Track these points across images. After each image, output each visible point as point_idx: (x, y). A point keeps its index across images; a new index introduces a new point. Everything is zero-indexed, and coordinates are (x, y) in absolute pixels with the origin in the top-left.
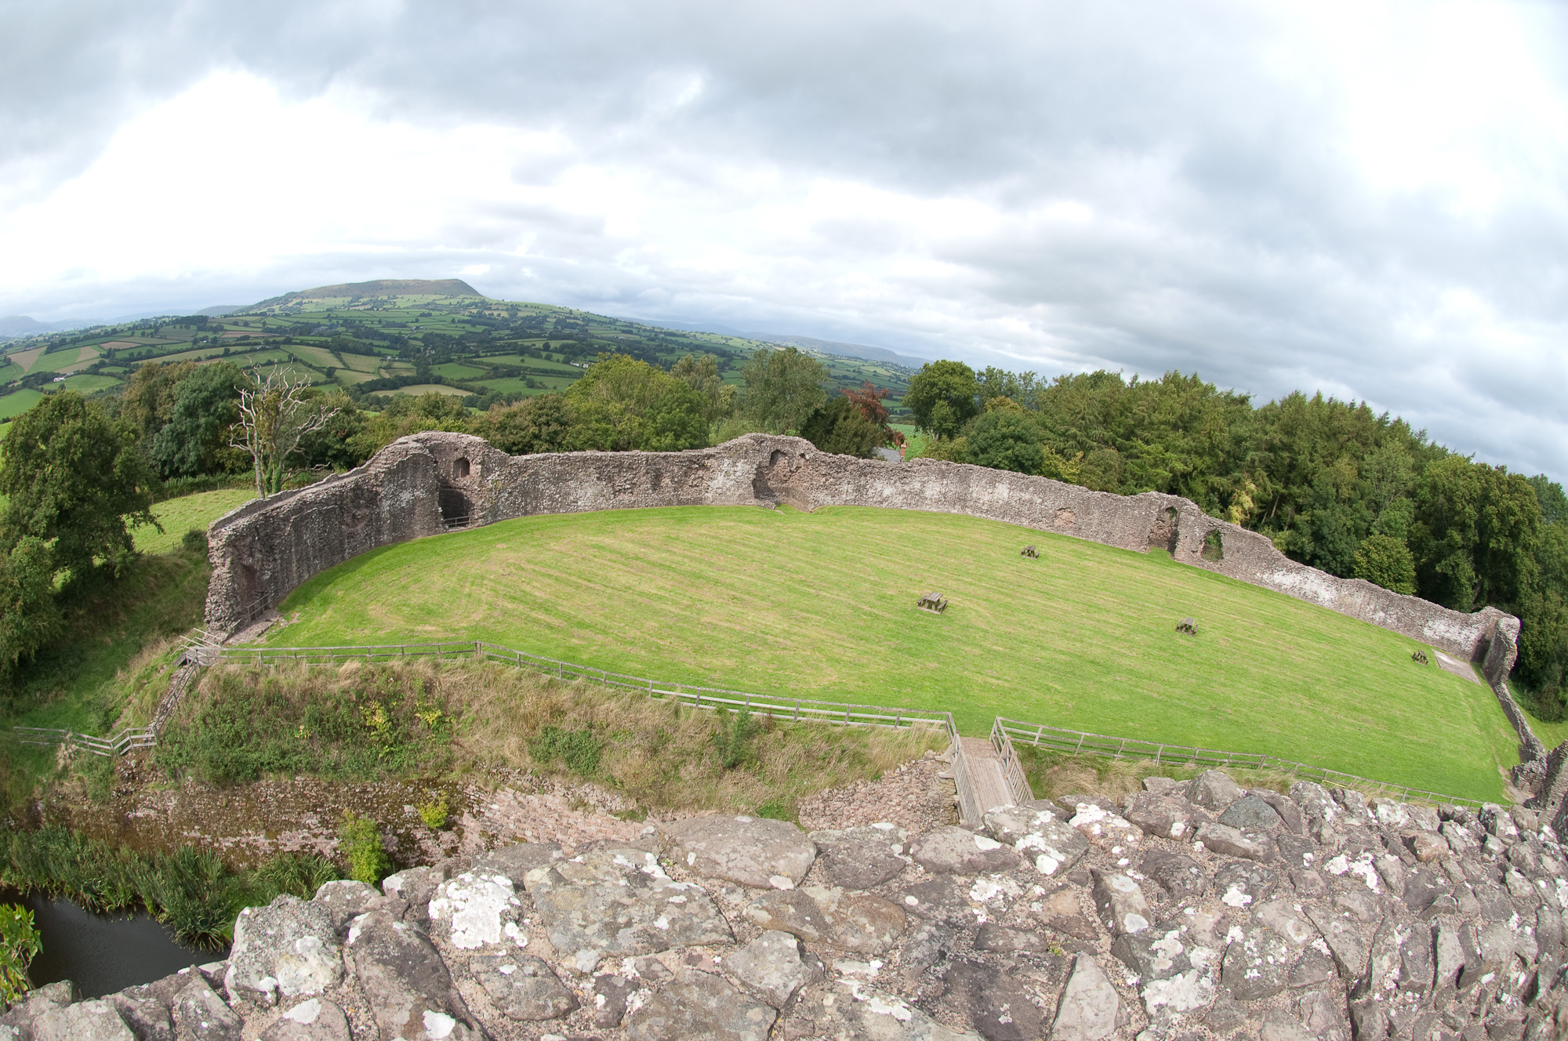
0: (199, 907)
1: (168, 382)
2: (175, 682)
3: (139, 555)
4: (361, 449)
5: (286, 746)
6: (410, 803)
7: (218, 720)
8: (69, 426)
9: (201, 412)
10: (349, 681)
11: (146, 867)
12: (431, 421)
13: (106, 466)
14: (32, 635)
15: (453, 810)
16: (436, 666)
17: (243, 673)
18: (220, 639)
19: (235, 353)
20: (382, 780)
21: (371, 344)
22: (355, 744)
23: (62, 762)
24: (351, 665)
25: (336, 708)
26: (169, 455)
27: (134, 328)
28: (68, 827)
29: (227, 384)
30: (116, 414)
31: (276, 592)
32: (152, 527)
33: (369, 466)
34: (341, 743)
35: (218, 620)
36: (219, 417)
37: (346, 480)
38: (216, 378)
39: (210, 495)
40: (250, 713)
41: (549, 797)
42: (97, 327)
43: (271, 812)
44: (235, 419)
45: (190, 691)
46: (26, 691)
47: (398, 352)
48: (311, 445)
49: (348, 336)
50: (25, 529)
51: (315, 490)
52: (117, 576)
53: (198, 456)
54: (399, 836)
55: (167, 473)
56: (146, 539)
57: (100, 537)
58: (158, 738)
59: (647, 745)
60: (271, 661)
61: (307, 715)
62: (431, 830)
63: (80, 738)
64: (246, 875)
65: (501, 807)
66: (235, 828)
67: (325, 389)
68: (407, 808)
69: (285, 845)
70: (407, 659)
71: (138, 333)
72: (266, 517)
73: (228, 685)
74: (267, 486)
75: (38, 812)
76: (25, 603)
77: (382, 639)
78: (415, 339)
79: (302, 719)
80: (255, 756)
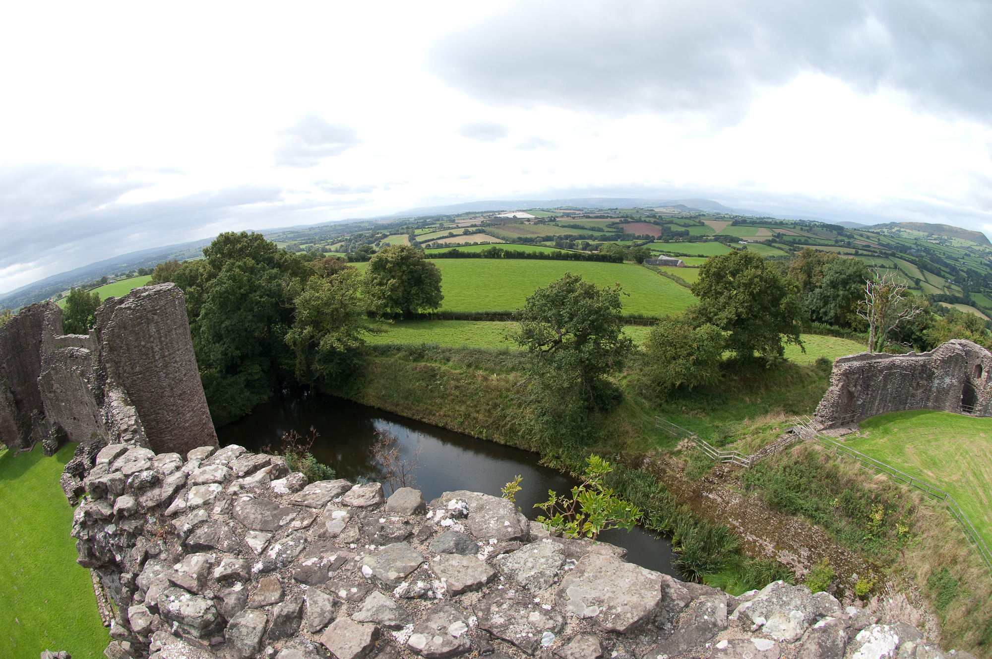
0: (704, 557)
1: (820, 263)
2: (779, 440)
3: (786, 360)
4: (930, 340)
5: (821, 506)
6: (857, 573)
7: (793, 472)
8: (750, 272)
9: (840, 287)
10: (876, 486)
11: (692, 521)
12: (968, 333)
13: (776, 302)
14: (696, 377)
15: (872, 591)
16: (922, 499)
17: (822, 453)
18: (818, 428)
19: (862, 255)
20: (855, 552)
21: (940, 268)
22: (857, 524)
23: (679, 447)
24: (882, 477)
25: (860, 498)
26: (817, 308)
27: (795, 224)
28: (658, 478)
29: (858, 274)
30: (784, 273)
31: (861, 414)
32: (799, 347)
33: (933, 353)
34: (850, 520)
35: (821, 417)
36: (852, 293)
37: (919, 358)
38: (851, 268)
39: (839, 340)
40: (814, 477)
41: (915, 611)
42: (769, 218)
43: (787, 536)
44: (861, 297)
45: (786, 449)
46: (675, 403)
47: (953, 278)
48: (903, 328)
49: (927, 260)
50: (710, 320)
51: (901, 358)
52: (768, 367)
53: (836, 314)
54: (838, 587)
55: (814, 318)
56: (792, 352)
57: (763, 341)
58: (751, 465)
59: (969, 607)
60: (841, 454)
61: (843, 495)
62: (855, 594)
63: (700, 441)
64: (746, 559)
65: (894, 602)
66: (761, 533)
67: (914, 293)
68: (855, 575)
69: (780, 557)
70: (911, 487)
71: (798, 228)
72: (870, 366)
73: (810, 456)
74: (874, 346)
75: (643, 463)
76: (697, 359)
77: (904, 469)
78: (963, 271)
79: (840, 495)
80: (801, 502)
